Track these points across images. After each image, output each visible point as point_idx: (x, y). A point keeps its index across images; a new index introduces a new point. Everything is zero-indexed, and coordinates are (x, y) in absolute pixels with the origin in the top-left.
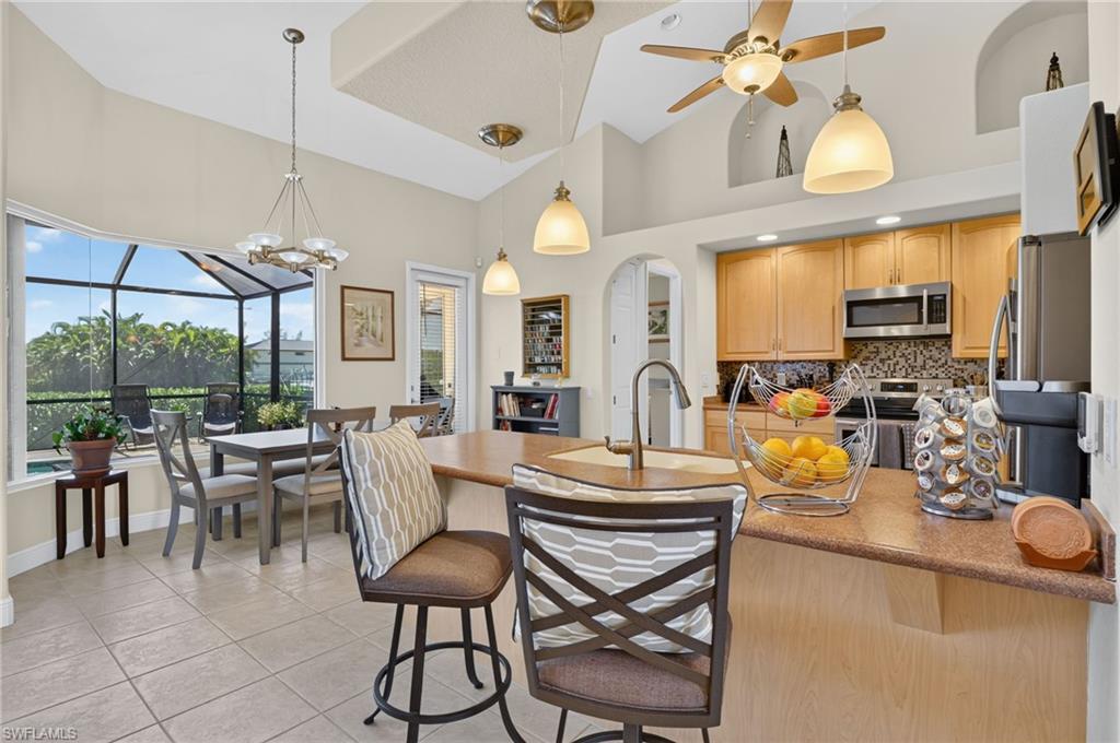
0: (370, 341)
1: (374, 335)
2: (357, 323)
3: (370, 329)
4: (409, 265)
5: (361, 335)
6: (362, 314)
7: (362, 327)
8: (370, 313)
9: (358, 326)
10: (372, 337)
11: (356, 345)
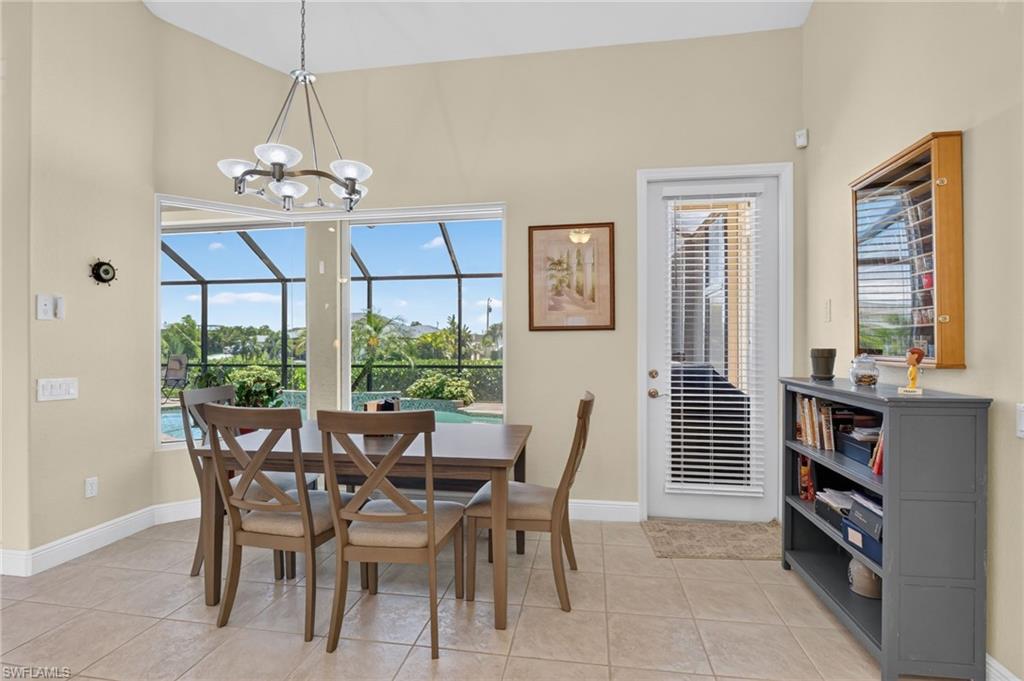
0: (574, 302)
1: (580, 292)
2: (552, 276)
3: (574, 284)
4: (642, 177)
5: (559, 293)
6: (560, 263)
7: (561, 282)
8: (574, 261)
9: (554, 282)
10: (577, 296)
11: (551, 308)
